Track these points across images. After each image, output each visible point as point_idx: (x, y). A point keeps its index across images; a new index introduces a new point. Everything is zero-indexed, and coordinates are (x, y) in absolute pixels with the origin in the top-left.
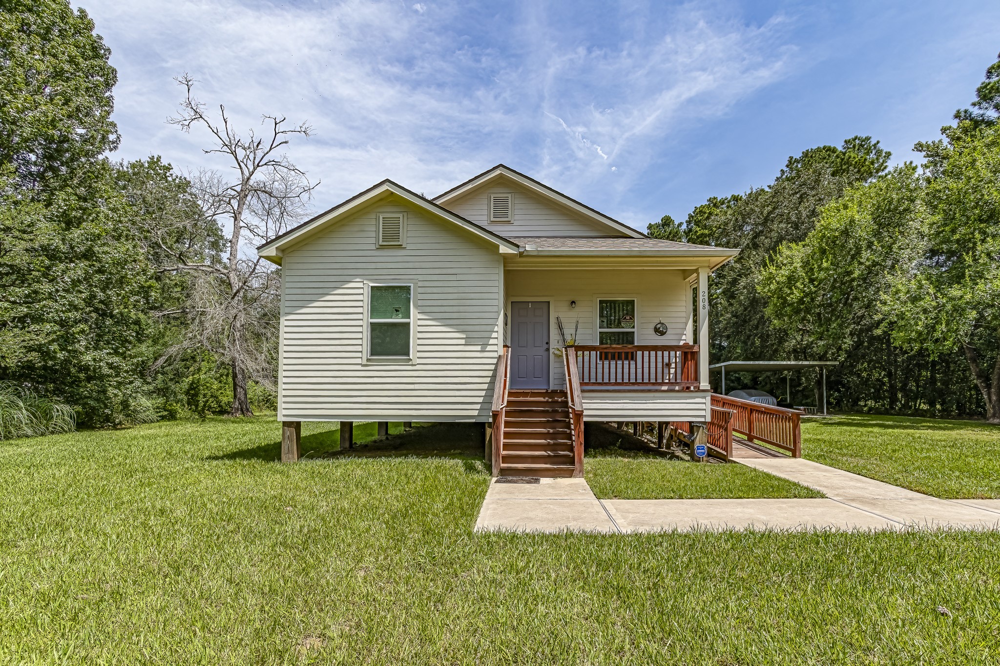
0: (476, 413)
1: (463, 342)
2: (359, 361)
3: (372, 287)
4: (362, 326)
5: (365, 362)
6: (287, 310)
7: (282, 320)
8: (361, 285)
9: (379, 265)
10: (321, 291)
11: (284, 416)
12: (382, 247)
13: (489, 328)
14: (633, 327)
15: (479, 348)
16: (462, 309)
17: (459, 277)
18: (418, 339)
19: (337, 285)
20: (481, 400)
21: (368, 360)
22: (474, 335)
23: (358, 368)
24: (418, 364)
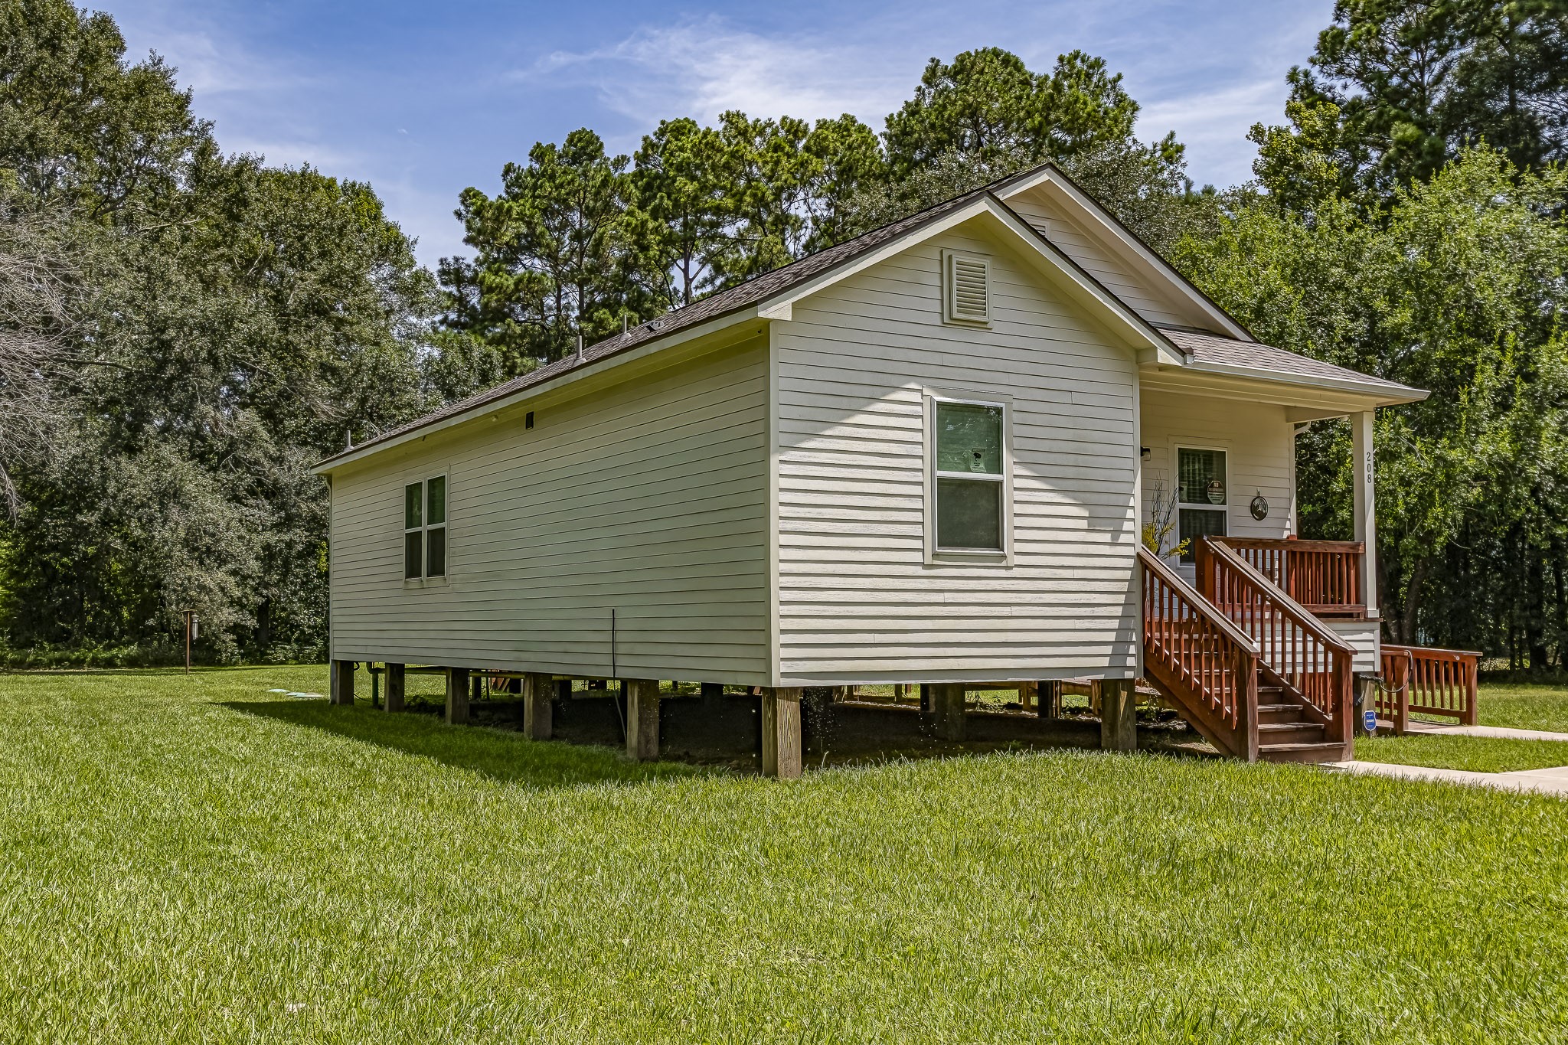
0: (1105, 662)
1: (1084, 524)
2: (917, 557)
3: (939, 403)
4: (921, 484)
5: (929, 560)
6: (784, 440)
7: (774, 460)
8: (916, 397)
9: (948, 360)
10: (845, 403)
11: (784, 675)
12: (955, 323)
13: (1120, 500)
14: (1224, 503)
15: (1107, 537)
16: (1081, 460)
17: (1077, 398)
18: (1016, 515)
19: (876, 392)
20: (1111, 637)
21: (935, 556)
22: (1101, 512)
23: (919, 571)
24: (1016, 566)
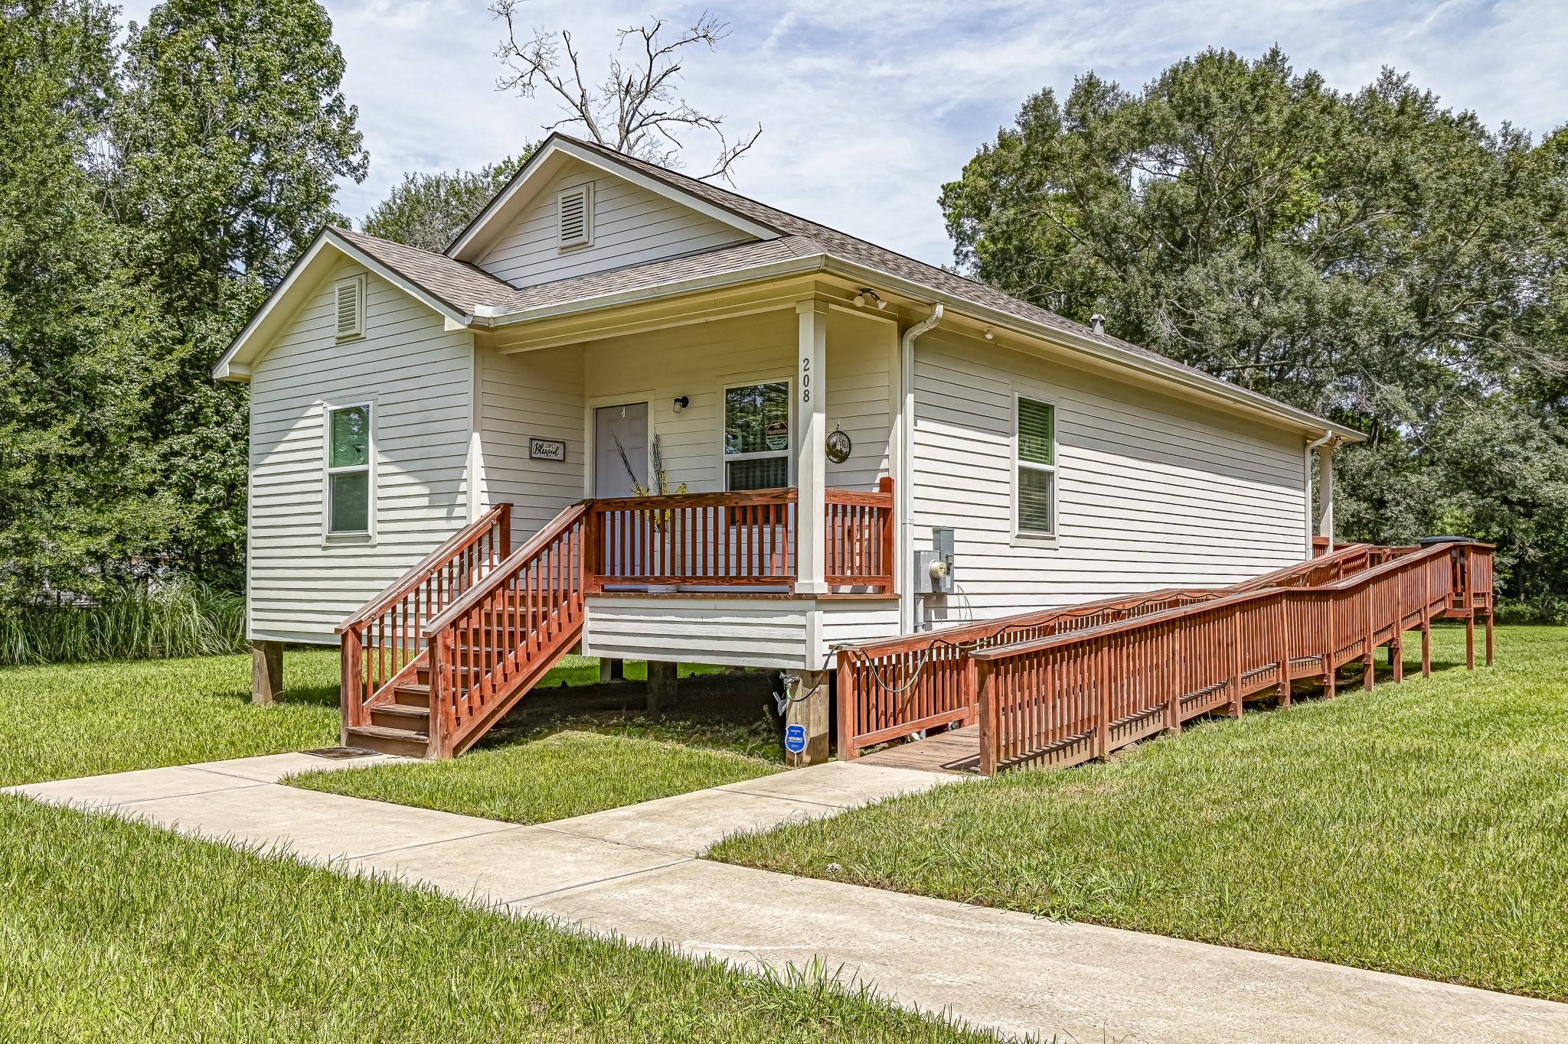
1: (425, 501)
2: (321, 541)
3: (331, 413)
4: (322, 480)
5: (326, 543)
8: (320, 410)
9: (339, 373)
11: (254, 631)
12: (338, 342)
13: (457, 475)
14: (786, 447)
15: (443, 513)
16: (426, 440)
17: (422, 382)
18: (379, 499)
19: (300, 410)
21: (328, 539)
22: (440, 487)
23: (319, 552)
24: (379, 544)
